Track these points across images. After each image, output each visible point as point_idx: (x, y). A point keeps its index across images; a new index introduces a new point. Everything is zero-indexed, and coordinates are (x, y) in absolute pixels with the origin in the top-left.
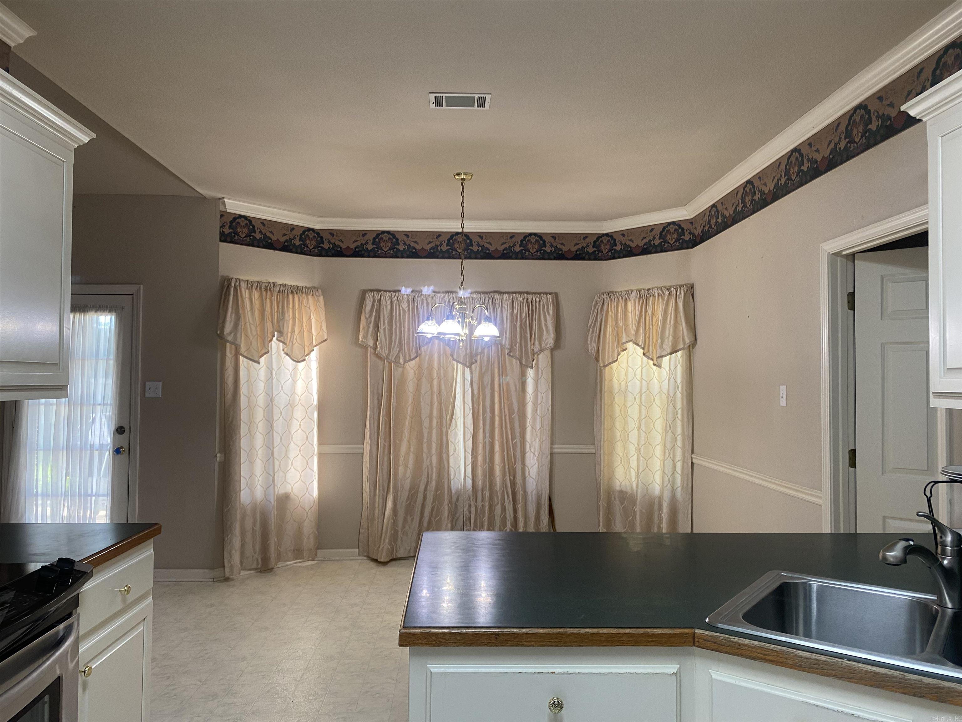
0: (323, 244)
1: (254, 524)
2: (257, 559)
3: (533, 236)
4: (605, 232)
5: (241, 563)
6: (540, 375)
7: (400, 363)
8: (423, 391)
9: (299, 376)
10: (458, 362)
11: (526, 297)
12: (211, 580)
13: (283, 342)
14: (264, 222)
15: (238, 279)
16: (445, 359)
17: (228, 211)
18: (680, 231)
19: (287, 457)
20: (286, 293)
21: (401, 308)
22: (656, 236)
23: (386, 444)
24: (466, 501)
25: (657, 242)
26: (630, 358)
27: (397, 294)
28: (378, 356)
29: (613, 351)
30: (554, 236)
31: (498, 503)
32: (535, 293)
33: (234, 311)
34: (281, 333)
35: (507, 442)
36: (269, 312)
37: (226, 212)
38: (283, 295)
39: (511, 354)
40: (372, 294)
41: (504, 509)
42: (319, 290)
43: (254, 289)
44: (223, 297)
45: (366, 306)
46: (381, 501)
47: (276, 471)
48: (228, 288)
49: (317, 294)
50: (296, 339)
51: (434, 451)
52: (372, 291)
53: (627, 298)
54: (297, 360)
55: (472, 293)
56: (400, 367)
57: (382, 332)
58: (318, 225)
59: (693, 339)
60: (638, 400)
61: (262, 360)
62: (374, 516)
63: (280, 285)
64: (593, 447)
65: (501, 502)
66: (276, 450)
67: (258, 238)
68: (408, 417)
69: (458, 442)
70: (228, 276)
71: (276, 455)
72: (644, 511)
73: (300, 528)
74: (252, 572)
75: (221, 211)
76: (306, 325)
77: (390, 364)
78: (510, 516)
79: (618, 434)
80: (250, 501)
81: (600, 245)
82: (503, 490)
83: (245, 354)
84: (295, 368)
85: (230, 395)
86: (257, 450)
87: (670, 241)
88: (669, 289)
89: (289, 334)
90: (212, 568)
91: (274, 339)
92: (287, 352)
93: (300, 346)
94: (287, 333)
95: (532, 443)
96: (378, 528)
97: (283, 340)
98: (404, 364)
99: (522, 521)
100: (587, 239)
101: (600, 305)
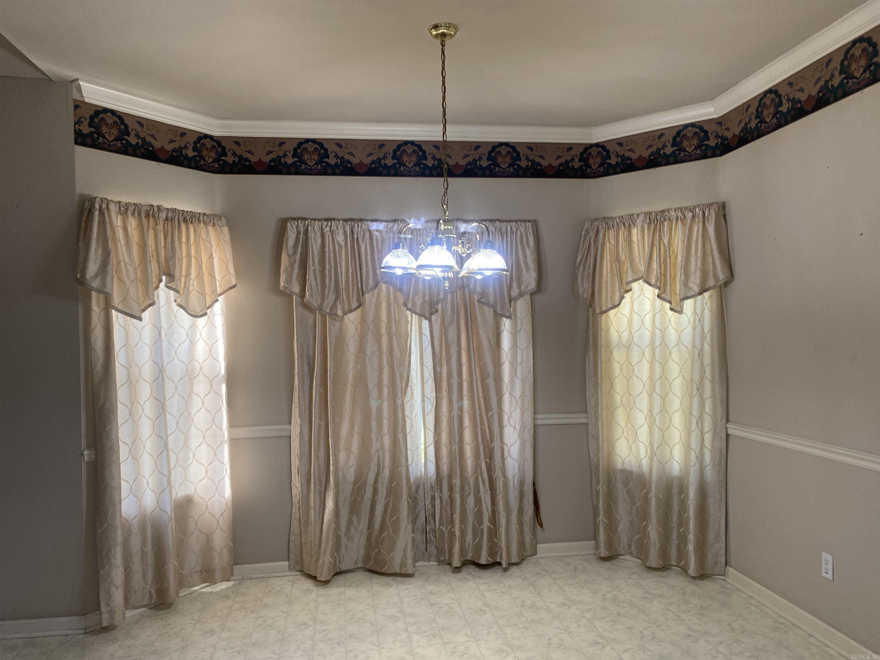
0: (226, 156)
1: (144, 543)
2: (150, 591)
3: (504, 147)
4: (594, 141)
5: (127, 600)
6: (519, 328)
7: (337, 316)
8: (369, 352)
9: (198, 336)
10: (413, 312)
11: (499, 226)
12: (80, 631)
13: (175, 290)
14: (141, 122)
15: (105, 198)
16: (396, 309)
17: (87, 100)
18: (702, 134)
19: (186, 446)
20: (177, 222)
21: (336, 242)
22: (667, 142)
23: (322, 423)
24: (428, 492)
25: (669, 150)
26: (636, 302)
27: (330, 223)
28: (307, 307)
29: (613, 293)
30: (530, 147)
31: (470, 494)
32: (511, 221)
33: (100, 245)
34: (171, 276)
35: (480, 415)
36: (153, 248)
37: (84, 102)
38: (172, 223)
39: (483, 300)
40: (296, 223)
41: (478, 501)
42: (223, 219)
43: (129, 213)
44: (83, 224)
45: (287, 240)
46: (318, 499)
47: (172, 468)
48: (91, 212)
49: (220, 224)
50: (193, 285)
51: (385, 429)
52: (294, 219)
53: (631, 224)
54: (195, 314)
55: (427, 222)
56: (337, 321)
57: (312, 274)
58: (218, 130)
59: (728, 274)
60: (647, 355)
61: (146, 315)
62: (308, 520)
63: (168, 209)
64: (585, 415)
65: (474, 492)
66: (171, 439)
67: (134, 143)
68: (349, 387)
69: (416, 416)
70: (90, 195)
71: (171, 446)
72: (661, 496)
73: (208, 541)
74: (144, 609)
75: (75, 100)
76: (206, 266)
77: (324, 317)
78: (488, 510)
79: (618, 399)
80: (136, 514)
81: (588, 159)
82: (477, 477)
83: (120, 307)
84: (193, 326)
85: (99, 366)
86: (144, 440)
87: (687, 149)
88: (692, 209)
89: (183, 279)
90: (82, 614)
91: (162, 285)
92: (180, 303)
93: (199, 295)
94: (181, 277)
95: (511, 414)
96: (315, 534)
97: (174, 287)
98: (343, 317)
99: (504, 516)
100: (572, 151)
101: (593, 235)
